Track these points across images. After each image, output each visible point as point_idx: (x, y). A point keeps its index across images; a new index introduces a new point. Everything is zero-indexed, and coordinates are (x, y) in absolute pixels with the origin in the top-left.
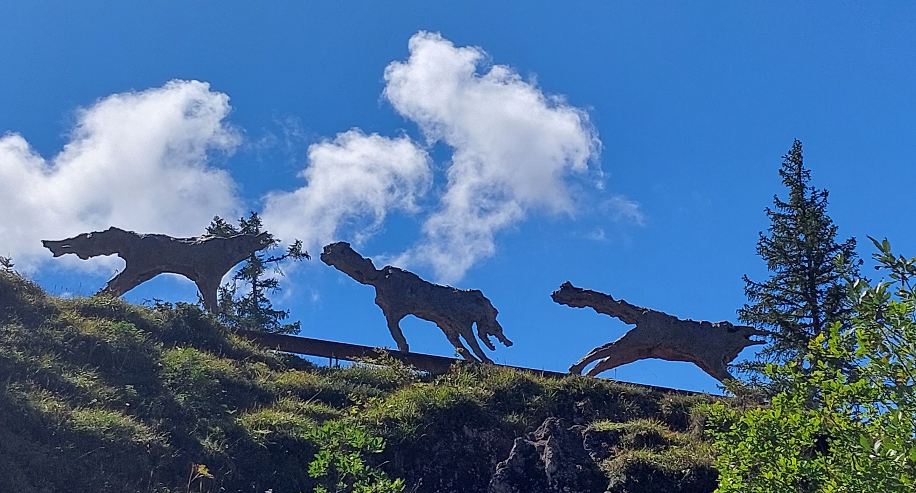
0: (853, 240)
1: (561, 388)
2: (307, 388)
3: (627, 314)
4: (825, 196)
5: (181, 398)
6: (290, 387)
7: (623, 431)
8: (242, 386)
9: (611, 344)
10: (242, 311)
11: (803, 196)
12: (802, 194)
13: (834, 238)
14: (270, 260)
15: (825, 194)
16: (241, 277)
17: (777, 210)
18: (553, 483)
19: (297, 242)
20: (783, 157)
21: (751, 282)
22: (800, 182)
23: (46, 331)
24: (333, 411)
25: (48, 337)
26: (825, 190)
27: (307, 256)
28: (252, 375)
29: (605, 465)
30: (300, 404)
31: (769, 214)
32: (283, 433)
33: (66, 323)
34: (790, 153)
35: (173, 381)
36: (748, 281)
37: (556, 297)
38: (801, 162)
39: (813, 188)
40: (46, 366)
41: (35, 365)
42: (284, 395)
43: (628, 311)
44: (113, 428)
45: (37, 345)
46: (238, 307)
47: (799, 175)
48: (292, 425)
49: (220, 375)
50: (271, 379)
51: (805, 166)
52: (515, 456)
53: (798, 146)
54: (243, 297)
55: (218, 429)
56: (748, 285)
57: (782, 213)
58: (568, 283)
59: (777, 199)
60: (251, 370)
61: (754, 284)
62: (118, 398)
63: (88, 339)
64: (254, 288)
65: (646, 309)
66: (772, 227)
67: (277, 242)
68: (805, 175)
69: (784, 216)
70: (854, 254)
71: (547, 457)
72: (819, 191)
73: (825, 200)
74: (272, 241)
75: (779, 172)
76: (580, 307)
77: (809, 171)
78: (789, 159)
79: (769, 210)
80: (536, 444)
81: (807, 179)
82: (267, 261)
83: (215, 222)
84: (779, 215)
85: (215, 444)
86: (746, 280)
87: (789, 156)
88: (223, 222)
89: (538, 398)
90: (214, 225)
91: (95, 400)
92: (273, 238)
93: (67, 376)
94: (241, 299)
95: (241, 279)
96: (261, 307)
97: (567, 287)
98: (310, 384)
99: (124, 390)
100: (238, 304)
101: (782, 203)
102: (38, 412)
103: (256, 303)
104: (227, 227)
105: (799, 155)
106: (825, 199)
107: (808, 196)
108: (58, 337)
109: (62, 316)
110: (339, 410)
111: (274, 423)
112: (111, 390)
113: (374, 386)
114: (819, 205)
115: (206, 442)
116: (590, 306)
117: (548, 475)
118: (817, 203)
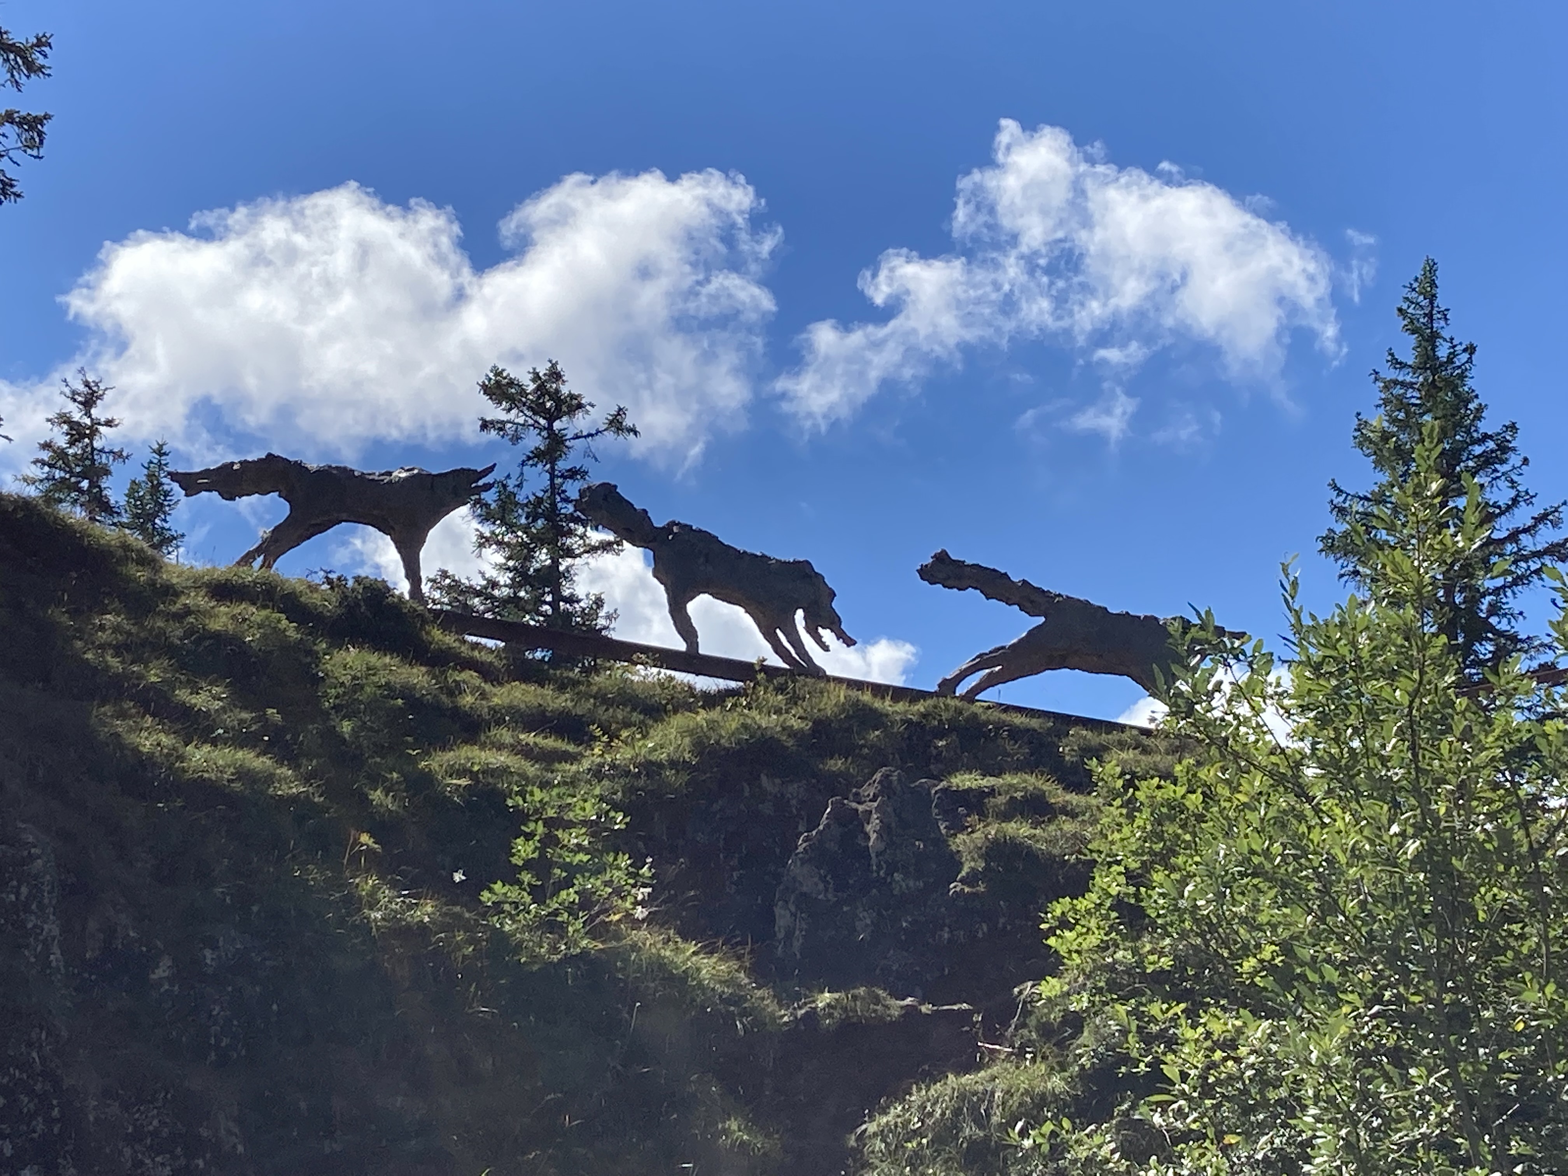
0: (1513, 427)
1: (914, 719)
2: (534, 711)
3: (1032, 602)
4: (1471, 354)
5: (346, 727)
6: (512, 710)
7: (993, 792)
8: (437, 708)
9: (1003, 648)
10: (533, 517)
11: (1434, 352)
12: (1434, 348)
13: (1479, 424)
14: (577, 437)
15: (1471, 349)
16: (531, 462)
17: (1391, 374)
18: (879, 867)
19: (620, 409)
20: (1404, 287)
21: (1341, 491)
22: (1432, 328)
23: (160, 624)
24: (571, 748)
25: (162, 632)
26: (1472, 345)
27: (636, 433)
28: (455, 690)
29: (961, 842)
30: (522, 736)
31: (1376, 380)
32: (489, 784)
33: (187, 611)
34: (1416, 279)
35: (337, 701)
36: (1338, 489)
37: (926, 573)
38: (1434, 296)
39: (1452, 339)
40: (154, 679)
41: (137, 678)
42: (500, 722)
43: (1033, 598)
44: (243, 774)
45: (143, 645)
46: (526, 509)
47: (1430, 316)
48: (504, 771)
49: (407, 692)
50: (484, 696)
51: (1441, 302)
52: (827, 826)
53: (1431, 268)
54: (534, 494)
55: (395, 775)
56: (1338, 495)
57: (1400, 378)
58: (944, 552)
59: (1392, 355)
60: (455, 681)
61: (1348, 494)
62: (254, 728)
63: (217, 636)
64: (552, 480)
65: (1060, 595)
66: (1381, 402)
67: (588, 407)
68: (1439, 316)
69: (1403, 384)
70: (1514, 449)
71: (872, 827)
72: (1461, 344)
73: (1470, 360)
74: (580, 406)
75: (1396, 312)
76: (960, 589)
77: (1448, 310)
78: (1414, 290)
79: (1377, 373)
80: (861, 808)
81: (1442, 323)
82: (573, 439)
83: (491, 375)
84: (1396, 382)
85: (390, 797)
86: (1335, 487)
87: (1415, 285)
88: (505, 374)
89: (877, 733)
90: (490, 379)
91: (221, 731)
92: (583, 401)
93: (183, 695)
94: (532, 498)
95: (532, 465)
96: (563, 511)
97: (942, 558)
98: (540, 705)
99: (265, 714)
100: (526, 505)
101: (1401, 363)
102: (136, 750)
103: (554, 504)
104: (511, 383)
105: (1433, 284)
106: (1470, 358)
107: (1443, 352)
108: (176, 632)
109: (184, 600)
110: (579, 745)
111: (476, 768)
112: (245, 715)
113: (634, 709)
114: (1459, 367)
115: (377, 796)
116: (976, 588)
117: (873, 855)
118: (1458, 364)
